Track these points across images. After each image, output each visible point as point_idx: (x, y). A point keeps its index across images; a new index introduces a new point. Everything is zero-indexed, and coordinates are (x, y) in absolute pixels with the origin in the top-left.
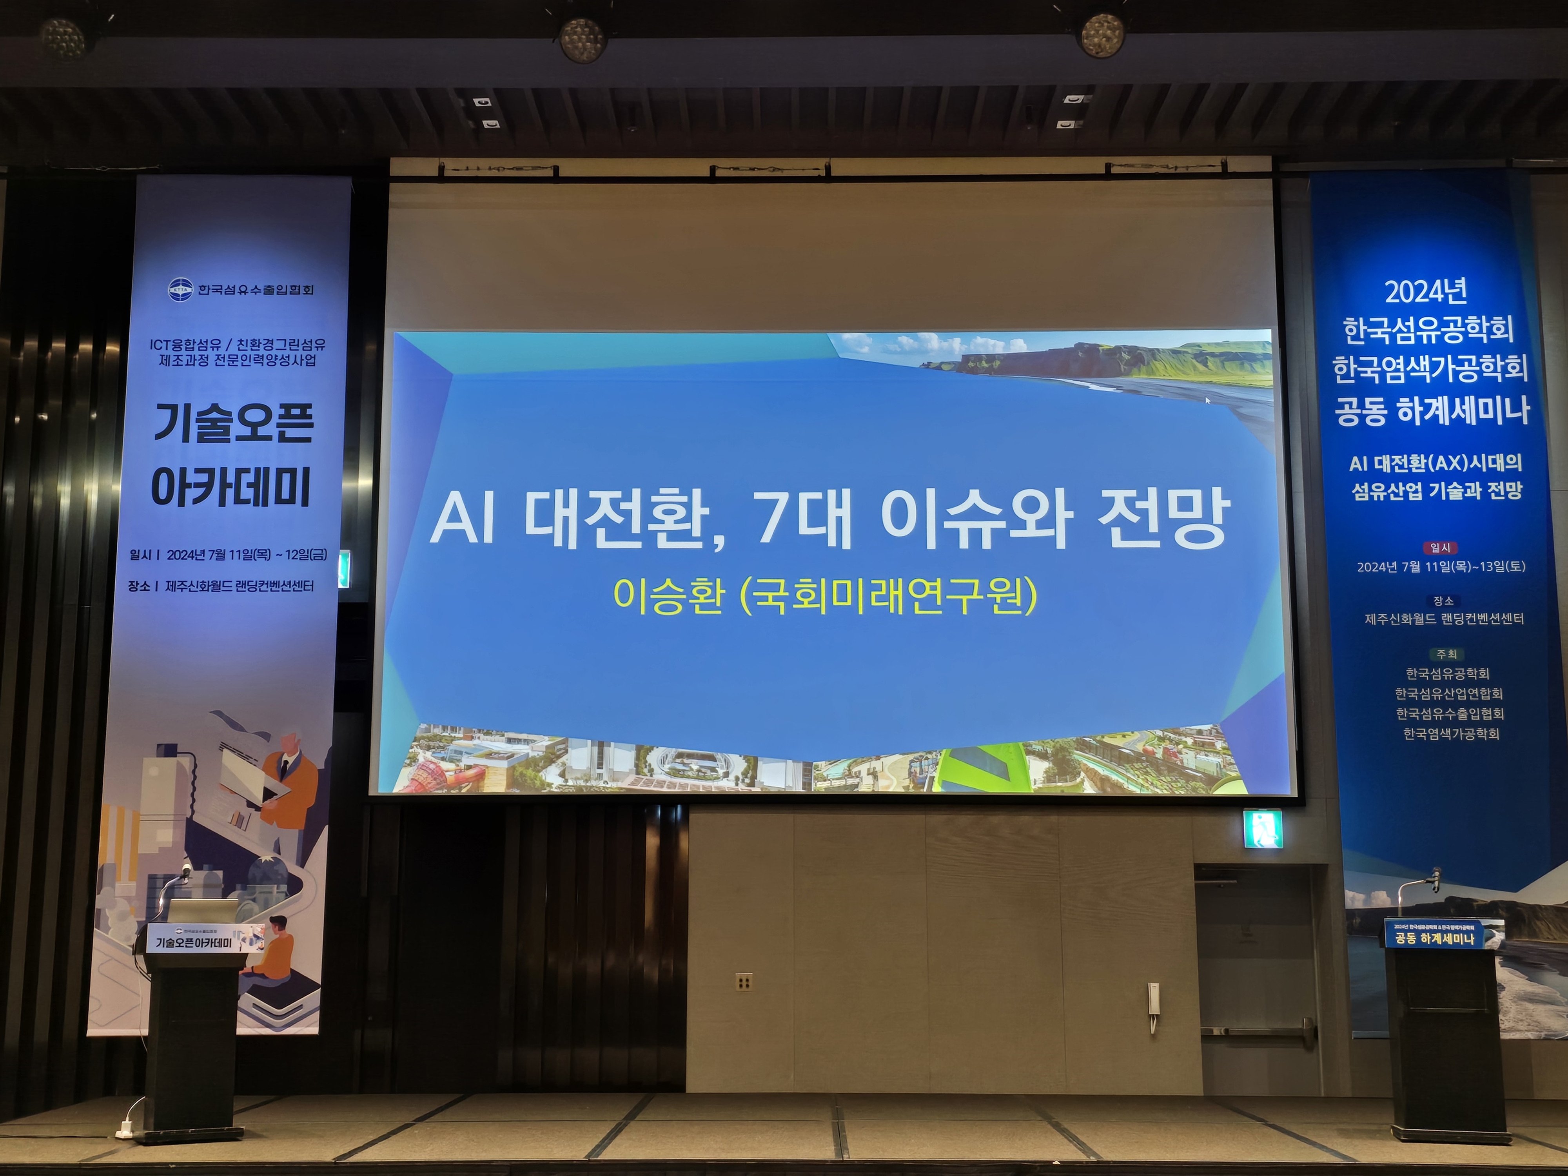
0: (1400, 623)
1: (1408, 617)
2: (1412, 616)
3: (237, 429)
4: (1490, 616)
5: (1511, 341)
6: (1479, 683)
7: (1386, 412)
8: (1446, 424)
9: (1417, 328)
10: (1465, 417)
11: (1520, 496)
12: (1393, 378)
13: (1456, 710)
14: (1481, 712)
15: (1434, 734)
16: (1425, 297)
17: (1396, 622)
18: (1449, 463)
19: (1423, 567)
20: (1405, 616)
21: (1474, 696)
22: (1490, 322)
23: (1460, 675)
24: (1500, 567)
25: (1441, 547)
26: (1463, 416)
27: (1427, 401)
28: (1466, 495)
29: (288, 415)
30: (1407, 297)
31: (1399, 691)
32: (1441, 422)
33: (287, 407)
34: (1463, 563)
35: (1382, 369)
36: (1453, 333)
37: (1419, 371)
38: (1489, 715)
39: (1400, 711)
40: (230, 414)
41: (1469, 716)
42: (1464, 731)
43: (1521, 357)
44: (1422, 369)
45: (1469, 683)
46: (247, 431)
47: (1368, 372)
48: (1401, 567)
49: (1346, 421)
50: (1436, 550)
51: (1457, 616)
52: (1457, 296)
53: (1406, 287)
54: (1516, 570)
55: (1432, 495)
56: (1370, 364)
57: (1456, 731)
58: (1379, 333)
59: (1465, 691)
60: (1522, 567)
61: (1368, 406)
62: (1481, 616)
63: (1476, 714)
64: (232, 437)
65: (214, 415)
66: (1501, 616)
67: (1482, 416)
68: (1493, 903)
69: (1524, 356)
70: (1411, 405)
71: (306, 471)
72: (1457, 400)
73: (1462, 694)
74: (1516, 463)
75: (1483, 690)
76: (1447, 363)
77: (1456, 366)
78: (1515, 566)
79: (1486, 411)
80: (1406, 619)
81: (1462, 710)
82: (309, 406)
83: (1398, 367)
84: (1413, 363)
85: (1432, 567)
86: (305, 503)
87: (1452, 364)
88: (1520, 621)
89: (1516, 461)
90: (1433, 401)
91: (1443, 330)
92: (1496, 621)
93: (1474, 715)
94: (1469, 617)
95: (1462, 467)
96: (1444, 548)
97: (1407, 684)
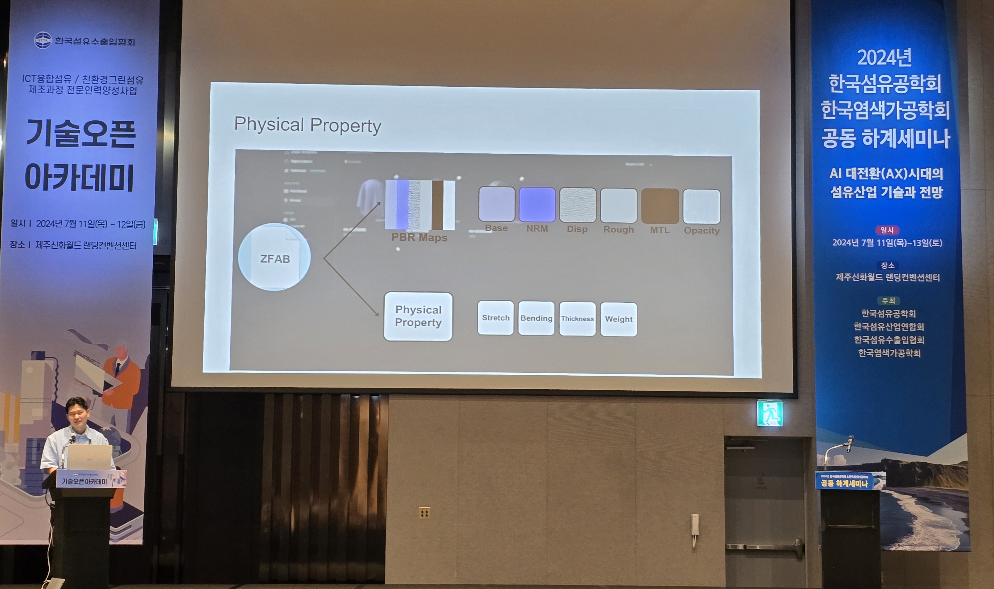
0: (859, 279)
1: (864, 276)
2: (867, 275)
3: (83, 137)
4: (917, 276)
5: (939, 92)
6: (910, 320)
7: (855, 139)
8: (894, 148)
9: (878, 83)
10: (907, 143)
11: (940, 197)
12: (860, 116)
13: (893, 337)
14: (909, 339)
15: (879, 353)
16: (883, 61)
17: (856, 279)
18: (895, 174)
19: (876, 243)
20: (862, 275)
21: (905, 328)
22: (926, 79)
23: (897, 315)
24: (926, 243)
25: (888, 230)
26: (905, 142)
27: (882, 132)
28: (905, 195)
29: (118, 129)
30: (872, 61)
31: (857, 325)
32: (891, 146)
33: (117, 123)
34: (901, 241)
35: (854, 110)
36: (901, 87)
37: (878, 112)
38: (914, 341)
39: (857, 338)
40: (78, 127)
41: (902, 342)
42: (898, 351)
43: (945, 103)
44: (880, 110)
45: (902, 320)
46: (90, 139)
47: (844, 112)
48: (861, 243)
49: (829, 144)
50: (884, 231)
51: (896, 276)
52: (905, 61)
53: (872, 54)
54: (936, 246)
55: (883, 195)
56: (846, 106)
57: (892, 351)
58: (852, 85)
59: (899, 325)
60: (940, 244)
61: (843, 134)
62: (912, 275)
63: (906, 341)
64: (80, 143)
65: (67, 128)
66: (925, 276)
67: (918, 142)
68: (912, 463)
69: (948, 102)
70: (871, 134)
71: (131, 167)
72: (902, 132)
73: (898, 327)
74: (939, 174)
75: (911, 325)
76: (897, 106)
77: (903, 109)
78: (936, 243)
79: (921, 140)
80: (863, 277)
81: (897, 337)
82: (132, 123)
83: (864, 108)
84: (874, 106)
85: (882, 243)
86: (130, 189)
87: (900, 107)
88: (937, 279)
89: (939, 173)
90: (886, 132)
91: (895, 84)
92: (921, 279)
93: (905, 341)
94: (904, 277)
95: (903, 176)
96: (890, 230)
97: (862, 320)
